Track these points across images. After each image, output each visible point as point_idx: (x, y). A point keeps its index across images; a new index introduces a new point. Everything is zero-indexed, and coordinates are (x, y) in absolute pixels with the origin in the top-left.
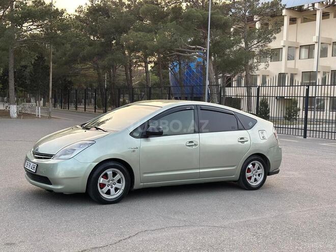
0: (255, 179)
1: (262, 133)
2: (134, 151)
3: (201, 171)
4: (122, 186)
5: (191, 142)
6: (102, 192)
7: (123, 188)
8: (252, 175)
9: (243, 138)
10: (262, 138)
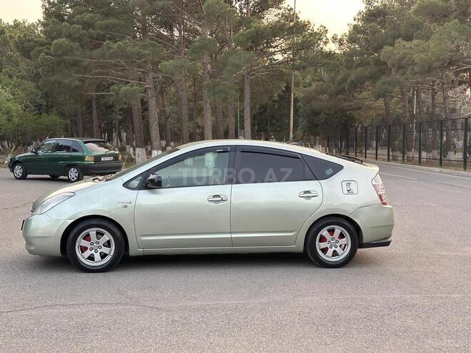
0: (335, 251)
1: (348, 184)
2: (126, 207)
3: (233, 236)
4: (111, 252)
5: (218, 196)
6: (82, 257)
7: (112, 253)
8: (328, 246)
9: (308, 192)
10: (346, 192)
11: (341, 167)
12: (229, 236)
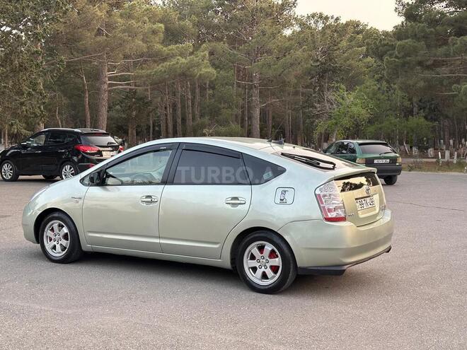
0: (264, 273)
2: (77, 202)
5: (150, 197)
6: (48, 247)
8: (257, 265)
9: (236, 198)
10: (278, 201)
11: (282, 171)
12: (157, 241)
